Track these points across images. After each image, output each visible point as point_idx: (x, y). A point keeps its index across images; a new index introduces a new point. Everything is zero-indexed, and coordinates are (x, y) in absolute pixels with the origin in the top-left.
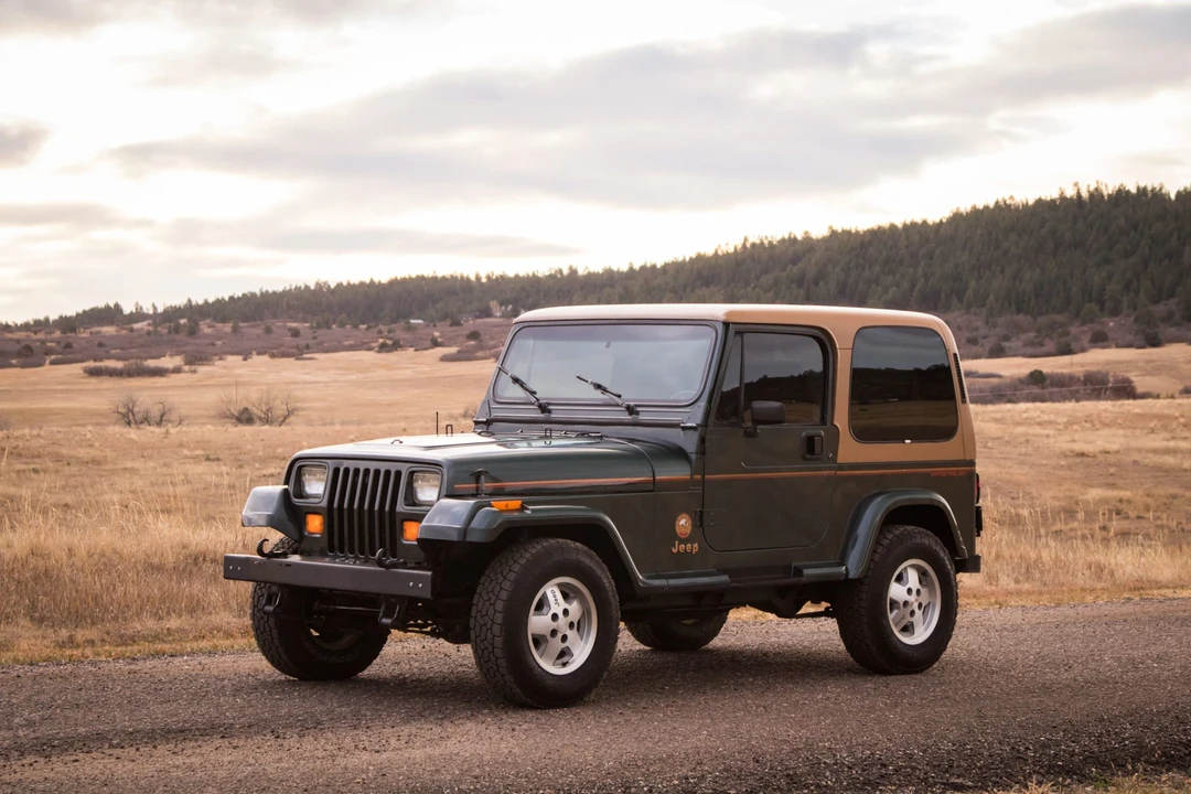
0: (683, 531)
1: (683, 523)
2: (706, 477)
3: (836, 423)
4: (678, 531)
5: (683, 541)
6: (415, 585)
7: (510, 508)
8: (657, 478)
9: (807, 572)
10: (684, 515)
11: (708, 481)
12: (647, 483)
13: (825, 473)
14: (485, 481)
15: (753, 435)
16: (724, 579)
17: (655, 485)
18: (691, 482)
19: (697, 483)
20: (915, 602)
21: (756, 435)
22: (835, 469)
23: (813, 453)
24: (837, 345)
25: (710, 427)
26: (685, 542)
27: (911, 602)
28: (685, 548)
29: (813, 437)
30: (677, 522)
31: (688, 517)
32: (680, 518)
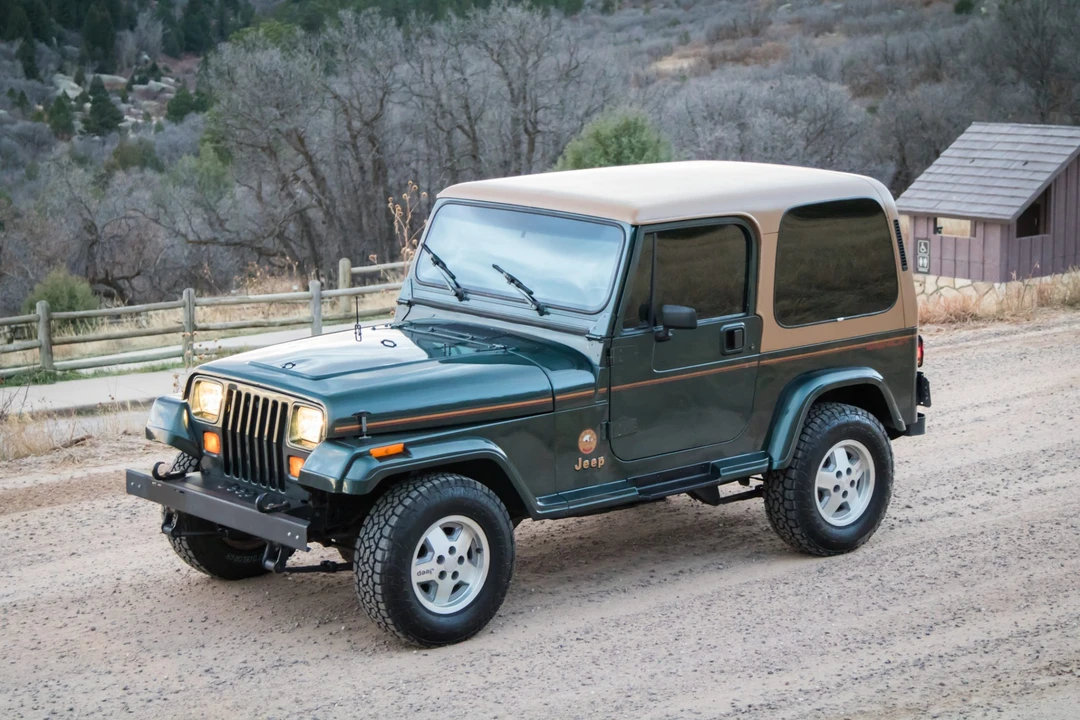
0: (588, 447)
1: (588, 439)
2: (613, 388)
3: (759, 312)
4: (581, 449)
5: (585, 457)
6: (293, 536)
7: (391, 452)
8: (557, 398)
9: (723, 471)
10: (588, 431)
11: (615, 392)
12: (546, 404)
13: (747, 365)
14: (367, 421)
15: (664, 339)
16: (634, 492)
17: (555, 405)
18: (595, 396)
19: (603, 396)
20: (847, 482)
21: (668, 339)
22: (759, 359)
23: (733, 345)
24: (761, 232)
25: (617, 337)
26: (590, 457)
27: (843, 484)
28: (590, 464)
29: (732, 331)
30: (580, 439)
31: (592, 432)
32: (583, 434)
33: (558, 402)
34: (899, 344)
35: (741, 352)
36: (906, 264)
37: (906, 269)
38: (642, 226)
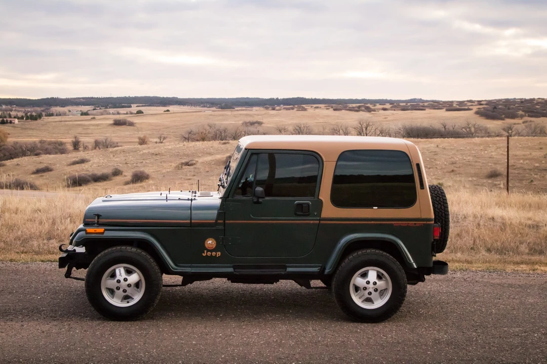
0: (210, 246)
1: (210, 243)
2: (226, 221)
3: (320, 198)
4: (206, 246)
5: (208, 251)
7: (96, 232)
8: (193, 221)
9: (289, 270)
10: (211, 239)
11: (227, 223)
12: (187, 223)
13: (312, 222)
14: (98, 219)
15: (258, 202)
16: (231, 270)
17: (191, 225)
18: (216, 224)
19: (220, 224)
20: (372, 288)
21: (260, 203)
22: (320, 220)
23: (302, 211)
24: (324, 160)
25: (230, 198)
26: (211, 251)
27: (369, 288)
28: (212, 254)
29: (301, 205)
30: (206, 242)
31: (213, 240)
32: (208, 240)
33: (194, 223)
34: (417, 225)
35: (308, 215)
36: (423, 186)
37: (423, 189)
38: (249, 149)
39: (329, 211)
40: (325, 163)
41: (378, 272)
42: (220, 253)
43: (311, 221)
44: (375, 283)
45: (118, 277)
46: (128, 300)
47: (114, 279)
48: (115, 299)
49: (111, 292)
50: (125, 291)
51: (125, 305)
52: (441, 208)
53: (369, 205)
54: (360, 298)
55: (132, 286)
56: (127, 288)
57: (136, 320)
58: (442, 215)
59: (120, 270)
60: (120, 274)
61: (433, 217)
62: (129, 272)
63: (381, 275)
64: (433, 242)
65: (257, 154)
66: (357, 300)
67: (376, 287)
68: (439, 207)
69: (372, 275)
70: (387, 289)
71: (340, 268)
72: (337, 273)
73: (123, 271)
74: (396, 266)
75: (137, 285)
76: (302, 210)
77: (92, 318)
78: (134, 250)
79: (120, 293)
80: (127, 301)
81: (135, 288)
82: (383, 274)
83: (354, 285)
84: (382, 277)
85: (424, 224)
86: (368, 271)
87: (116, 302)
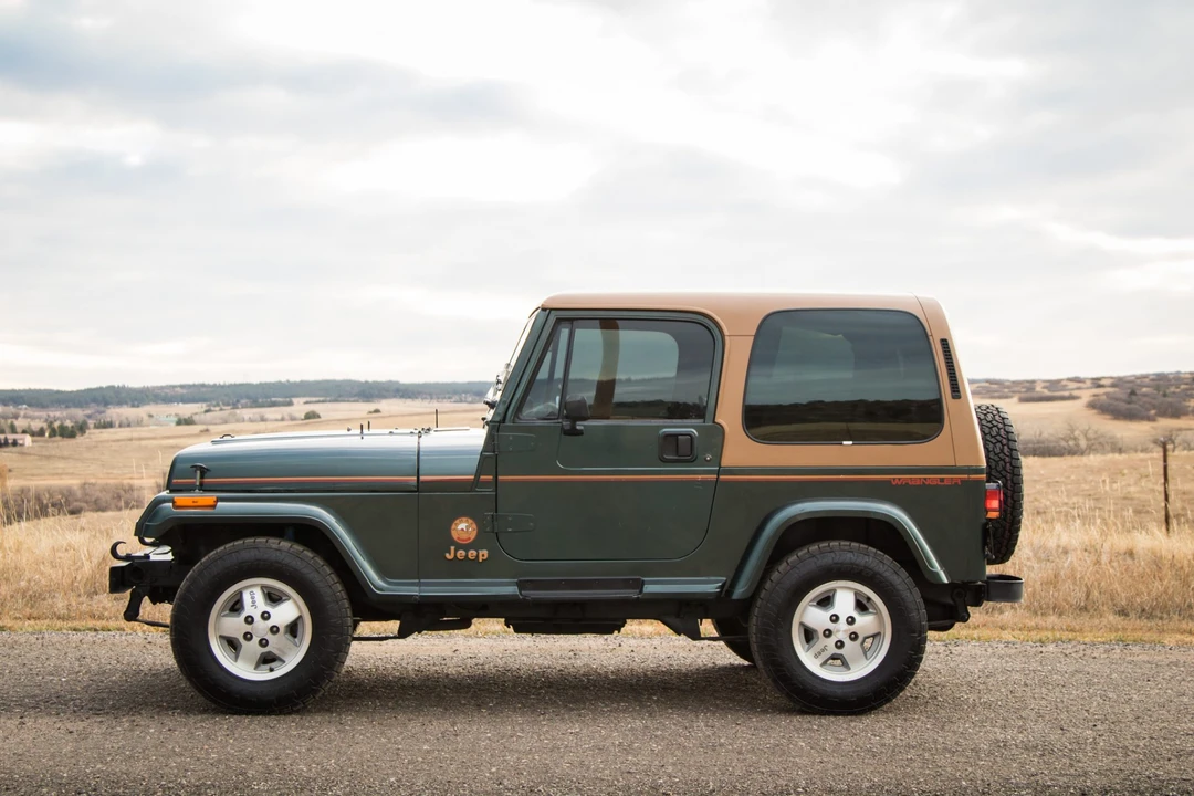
0: (465, 536)
1: (463, 528)
2: (500, 477)
3: (718, 420)
4: (455, 536)
5: (459, 547)
7: (199, 503)
8: (421, 478)
9: (649, 589)
10: (464, 519)
11: (503, 482)
12: (406, 482)
13: (700, 477)
14: (202, 477)
15: (574, 432)
16: (511, 590)
17: (420, 487)
18: (476, 483)
19: (486, 484)
20: (845, 631)
21: (580, 433)
22: (718, 473)
23: (677, 455)
24: (726, 332)
25: (508, 423)
26: (467, 547)
27: (838, 631)
28: (467, 555)
29: (675, 436)
30: (454, 526)
31: (470, 521)
32: (457, 521)
33: (424, 482)
34: (945, 483)
35: (691, 461)
36: (958, 392)
37: (959, 397)
38: (551, 309)
39: (742, 451)
40: (727, 338)
41: (857, 593)
42: (485, 552)
43: (700, 474)
44: (851, 621)
45: (248, 610)
46: (273, 665)
47: (239, 614)
48: (240, 663)
49: (232, 644)
50: (264, 643)
51: (263, 675)
52: (1002, 451)
53: (834, 438)
54: (816, 656)
55: (282, 630)
56: (269, 637)
57: (290, 714)
58: (1004, 468)
59: (252, 594)
60: (254, 602)
61: (984, 465)
62: (273, 598)
63: (865, 602)
64: (987, 524)
65: (571, 320)
66: (809, 659)
67: (853, 628)
68: (997, 451)
69: (844, 601)
70: (879, 634)
71: (768, 585)
72: (762, 596)
73: (259, 596)
74: (900, 579)
75: (293, 629)
76: (678, 451)
77: (188, 710)
78: (285, 544)
79: (252, 649)
80: (267, 666)
81: (288, 636)
82: (869, 599)
83: (802, 624)
84: (867, 605)
85: (963, 481)
86: (834, 591)
87: (243, 669)
